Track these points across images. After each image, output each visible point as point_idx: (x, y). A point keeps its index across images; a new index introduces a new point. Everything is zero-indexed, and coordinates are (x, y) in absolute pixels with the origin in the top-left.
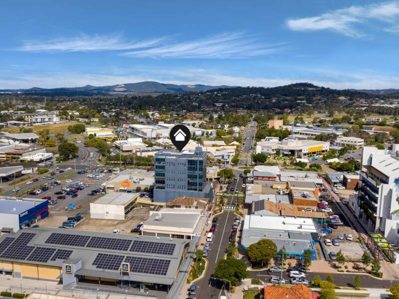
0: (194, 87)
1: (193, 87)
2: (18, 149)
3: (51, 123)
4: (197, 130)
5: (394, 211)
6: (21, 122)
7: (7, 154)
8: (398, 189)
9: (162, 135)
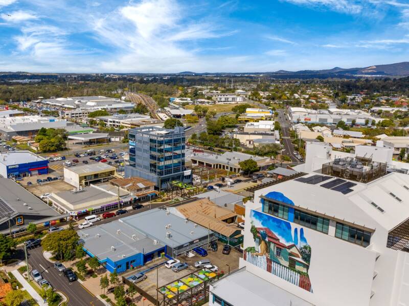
2: (144, 122)
3: (233, 103)
4: (361, 118)
5: (248, 248)
6: (206, 101)
7: (132, 124)
8: (253, 213)
9: (310, 120)
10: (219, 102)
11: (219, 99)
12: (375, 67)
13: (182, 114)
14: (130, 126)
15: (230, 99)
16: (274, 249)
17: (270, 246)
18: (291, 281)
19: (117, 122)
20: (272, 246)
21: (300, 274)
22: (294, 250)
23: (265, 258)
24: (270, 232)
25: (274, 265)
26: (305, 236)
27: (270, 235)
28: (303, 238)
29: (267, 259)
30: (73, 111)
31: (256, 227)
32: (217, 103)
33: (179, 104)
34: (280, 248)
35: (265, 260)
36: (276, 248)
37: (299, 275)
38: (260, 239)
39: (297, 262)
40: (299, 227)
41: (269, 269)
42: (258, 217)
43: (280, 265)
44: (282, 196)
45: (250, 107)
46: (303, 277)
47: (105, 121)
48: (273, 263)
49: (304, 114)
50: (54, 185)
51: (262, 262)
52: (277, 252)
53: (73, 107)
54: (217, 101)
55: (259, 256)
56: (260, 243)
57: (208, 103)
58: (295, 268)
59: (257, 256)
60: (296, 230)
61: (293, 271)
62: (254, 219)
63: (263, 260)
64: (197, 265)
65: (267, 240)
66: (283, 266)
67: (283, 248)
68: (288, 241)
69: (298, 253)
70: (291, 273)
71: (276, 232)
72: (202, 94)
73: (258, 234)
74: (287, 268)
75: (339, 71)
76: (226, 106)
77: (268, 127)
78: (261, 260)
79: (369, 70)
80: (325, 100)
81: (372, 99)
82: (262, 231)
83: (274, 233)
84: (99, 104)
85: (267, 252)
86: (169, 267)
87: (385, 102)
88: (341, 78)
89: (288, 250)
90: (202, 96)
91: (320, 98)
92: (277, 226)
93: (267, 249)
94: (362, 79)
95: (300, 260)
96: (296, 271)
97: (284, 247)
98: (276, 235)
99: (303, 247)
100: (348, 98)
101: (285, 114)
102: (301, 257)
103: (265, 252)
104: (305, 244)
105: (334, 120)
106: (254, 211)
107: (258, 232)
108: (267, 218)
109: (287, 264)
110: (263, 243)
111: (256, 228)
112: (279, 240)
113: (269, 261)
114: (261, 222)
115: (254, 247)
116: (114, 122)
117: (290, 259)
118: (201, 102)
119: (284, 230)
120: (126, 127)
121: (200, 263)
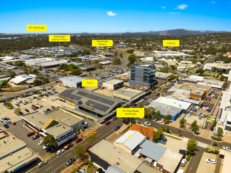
0: (205, 32)
1: (203, 32)
13: (109, 55)
33: (99, 49)
45: (134, 51)
47: (80, 59)
77: (152, 60)
79: (165, 32)
91: (157, 46)
105: (174, 56)
115: (230, 106)
116: (85, 59)
118: (109, 48)
120: (92, 62)
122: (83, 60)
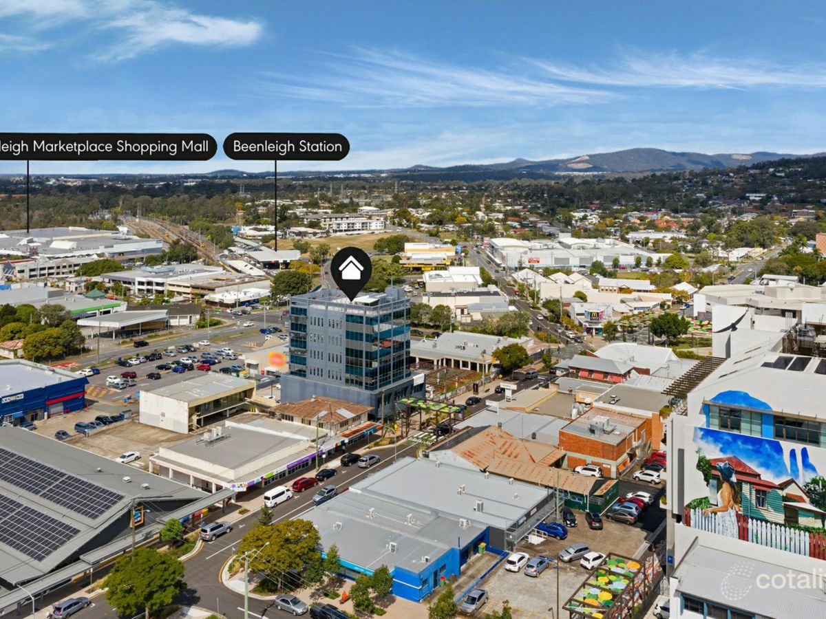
1: (744, 158)
2: (217, 280)
3: (365, 232)
4: (626, 255)
5: (694, 501)
6: (310, 230)
7: (194, 287)
8: (700, 433)
9: (538, 262)
10: (335, 231)
11: (335, 227)
12: (588, 158)
13: (281, 261)
14: (189, 290)
15: (358, 226)
16: (751, 494)
17: (741, 490)
18: (793, 549)
19: (158, 284)
20: (746, 488)
21: (809, 532)
22: (792, 490)
23: (733, 513)
24: (740, 464)
25: (752, 525)
26: (811, 460)
27: (740, 469)
28: (807, 465)
29: (738, 516)
30: (31, 265)
31: (708, 457)
32: (333, 235)
33: (254, 238)
34: (763, 491)
35: (734, 519)
36: (754, 492)
37: (807, 534)
38: (718, 480)
39: (800, 512)
40: (798, 447)
41: (743, 534)
42: (710, 439)
43: (767, 522)
44: (745, 397)
45: (408, 241)
46: (817, 536)
47: (125, 282)
48: (750, 520)
49: (523, 250)
50: (121, 432)
51: (728, 523)
52: (758, 499)
53: (20, 254)
54: (331, 231)
55: (719, 514)
56: (719, 487)
57: (315, 234)
58: (797, 522)
59: (716, 514)
60: (793, 453)
61: (795, 528)
62: (702, 444)
63: (728, 518)
64: (566, 558)
65: (734, 479)
66: (771, 523)
67: (770, 490)
68: (778, 475)
69: (800, 493)
70: (791, 533)
71: (751, 462)
72: (296, 217)
73: (714, 472)
74: (781, 525)
75: (526, 165)
76: (353, 239)
77: (471, 279)
78: (724, 521)
79: (579, 162)
80: (535, 222)
81: (616, 218)
82: (722, 465)
83: (748, 464)
84: (81, 244)
85: (736, 502)
86: (516, 569)
87: (638, 222)
88: (535, 179)
89: (780, 492)
90: (297, 220)
91: (525, 219)
92: (753, 451)
93: (737, 496)
94: (578, 181)
95: (807, 505)
96: (800, 529)
97: (772, 487)
98: (753, 466)
99: (810, 481)
100: (575, 217)
101: (478, 253)
102: (807, 500)
103: (732, 502)
104: (813, 476)
105: (582, 259)
106: (701, 429)
107: (715, 468)
108: (730, 439)
109: (780, 518)
110: (725, 486)
111: (709, 461)
112: (759, 475)
113: (742, 519)
114: (718, 448)
115: (706, 498)
116: (149, 283)
117: (786, 506)
118: (300, 234)
119: (769, 456)
120: (180, 293)
121: (572, 551)
122: (138, 287)
